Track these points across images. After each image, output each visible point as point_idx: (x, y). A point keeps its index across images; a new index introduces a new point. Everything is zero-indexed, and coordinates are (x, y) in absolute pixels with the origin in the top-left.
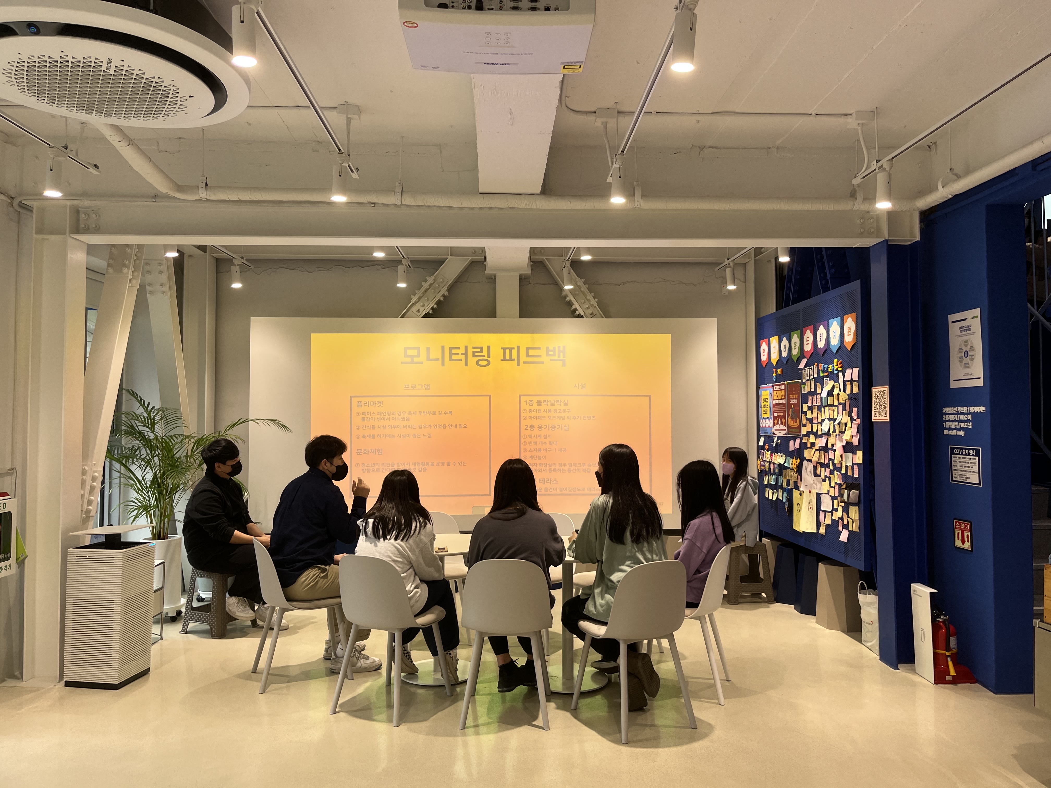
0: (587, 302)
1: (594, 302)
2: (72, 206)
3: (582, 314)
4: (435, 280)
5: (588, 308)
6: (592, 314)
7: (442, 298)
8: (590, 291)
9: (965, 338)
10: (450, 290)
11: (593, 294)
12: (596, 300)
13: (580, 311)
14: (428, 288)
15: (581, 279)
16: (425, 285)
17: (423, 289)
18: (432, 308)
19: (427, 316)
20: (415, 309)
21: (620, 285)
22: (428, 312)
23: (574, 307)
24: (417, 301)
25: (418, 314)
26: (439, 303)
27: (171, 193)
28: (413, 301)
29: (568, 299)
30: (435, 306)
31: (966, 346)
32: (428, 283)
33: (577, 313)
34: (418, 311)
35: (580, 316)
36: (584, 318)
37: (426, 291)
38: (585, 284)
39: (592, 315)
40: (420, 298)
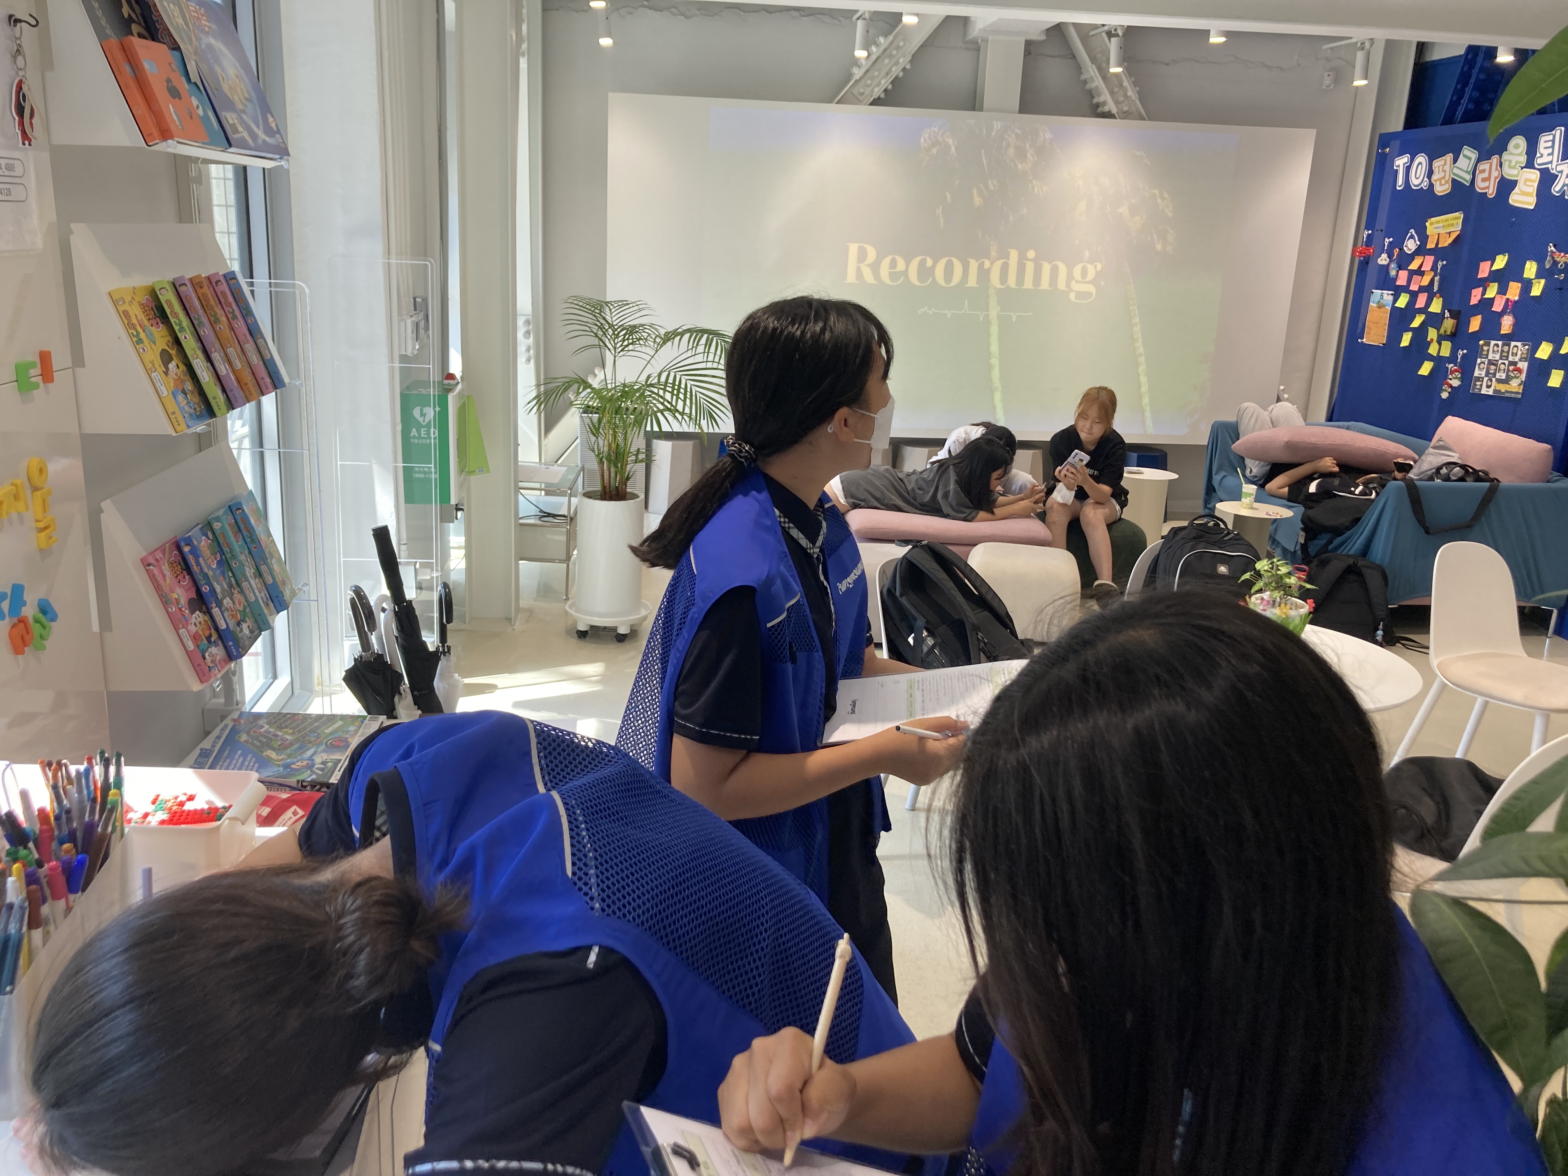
1: (1133, 93)
3: (1114, 111)
4: (892, 43)
5: (1122, 102)
6: (1128, 113)
7: (900, 74)
10: (916, 57)
12: (1138, 88)
13: (1111, 107)
18: (886, 90)
19: (878, 102)
22: (879, 97)
23: (1099, 100)
25: (864, 99)
26: (896, 81)
28: (855, 77)
30: (890, 86)
32: (881, 48)
33: (1106, 109)
34: (866, 93)
35: (1109, 115)
36: (1115, 118)
37: (877, 60)
40: (868, 72)
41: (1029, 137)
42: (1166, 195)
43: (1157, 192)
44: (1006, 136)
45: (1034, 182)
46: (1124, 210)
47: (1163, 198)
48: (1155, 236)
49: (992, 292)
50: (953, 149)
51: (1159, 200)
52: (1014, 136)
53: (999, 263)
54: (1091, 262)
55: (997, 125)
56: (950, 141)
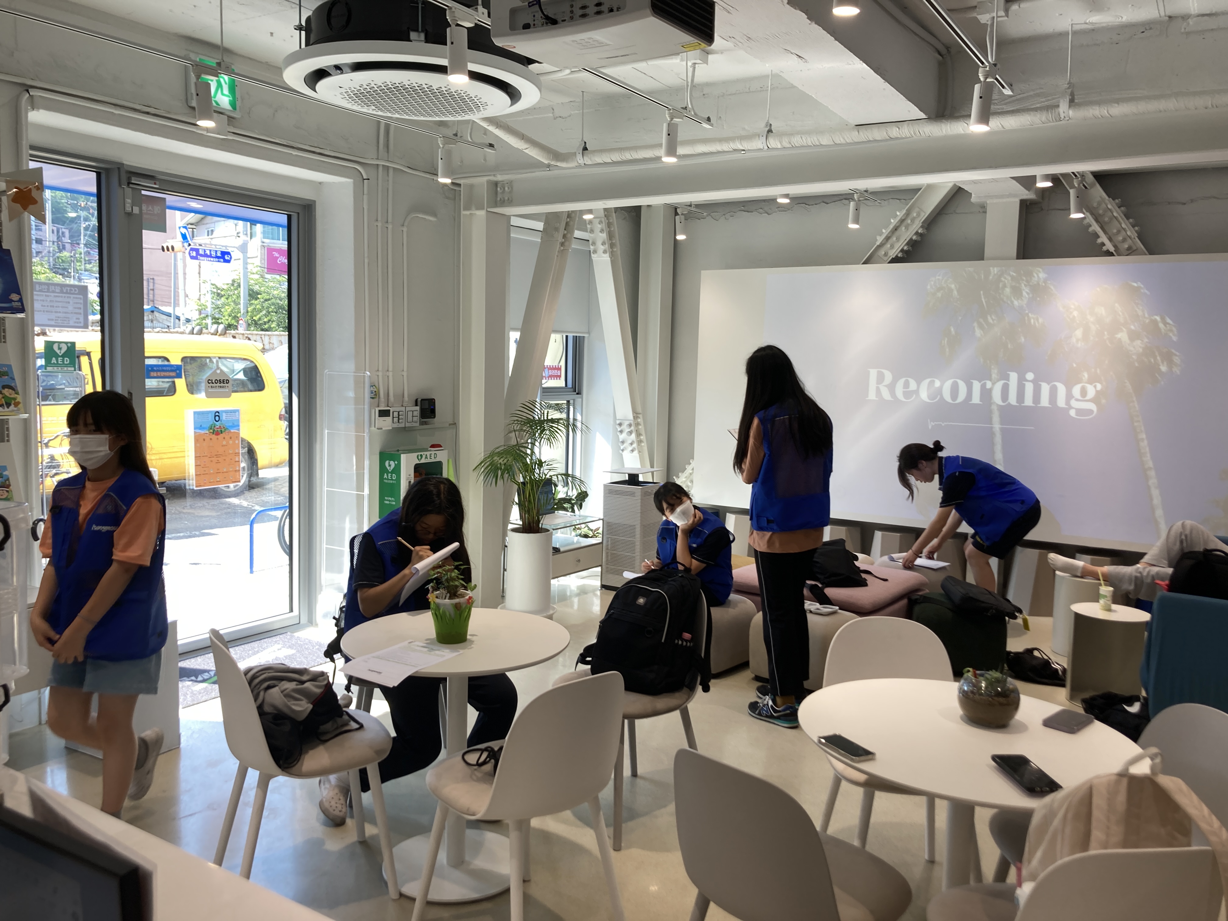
0: (1123, 233)
1: (1131, 233)
2: (489, 182)
3: (1112, 249)
4: (908, 214)
5: (1124, 240)
6: (1129, 248)
7: (914, 238)
8: (1127, 216)
11: (1131, 220)
12: (1136, 228)
13: (1109, 246)
14: (897, 225)
15: (1113, 200)
16: (894, 222)
17: (891, 227)
18: (902, 251)
19: (896, 260)
20: (882, 252)
21: (1185, 204)
22: (897, 256)
23: (1099, 241)
24: (883, 242)
25: (885, 258)
26: (912, 243)
27: (553, 163)
28: (878, 243)
29: (1090, 229)
30: (905, 248)
32: (898, 219)
33: (1105, 248)
34: (886, 254)
36: (1114, 255)
37: (896, 229)
38: (1119, 207)
39: (1131, 251)
40: (888, 238)
41: (1024, 278)
42: (1169, 321)
43: (1158, 318)
44: (1003, 279)
45: (1030, 315)
46: (1123, 336)
47: (1165, 324)
48: (1158, 358)
49: (994, 408)
50: (955, 293)
51: (1161, 325)
52: (1010, 278)
53: (1001, 383)
54: (1090, 382)
55: (995, 270)
56: (953, 286)
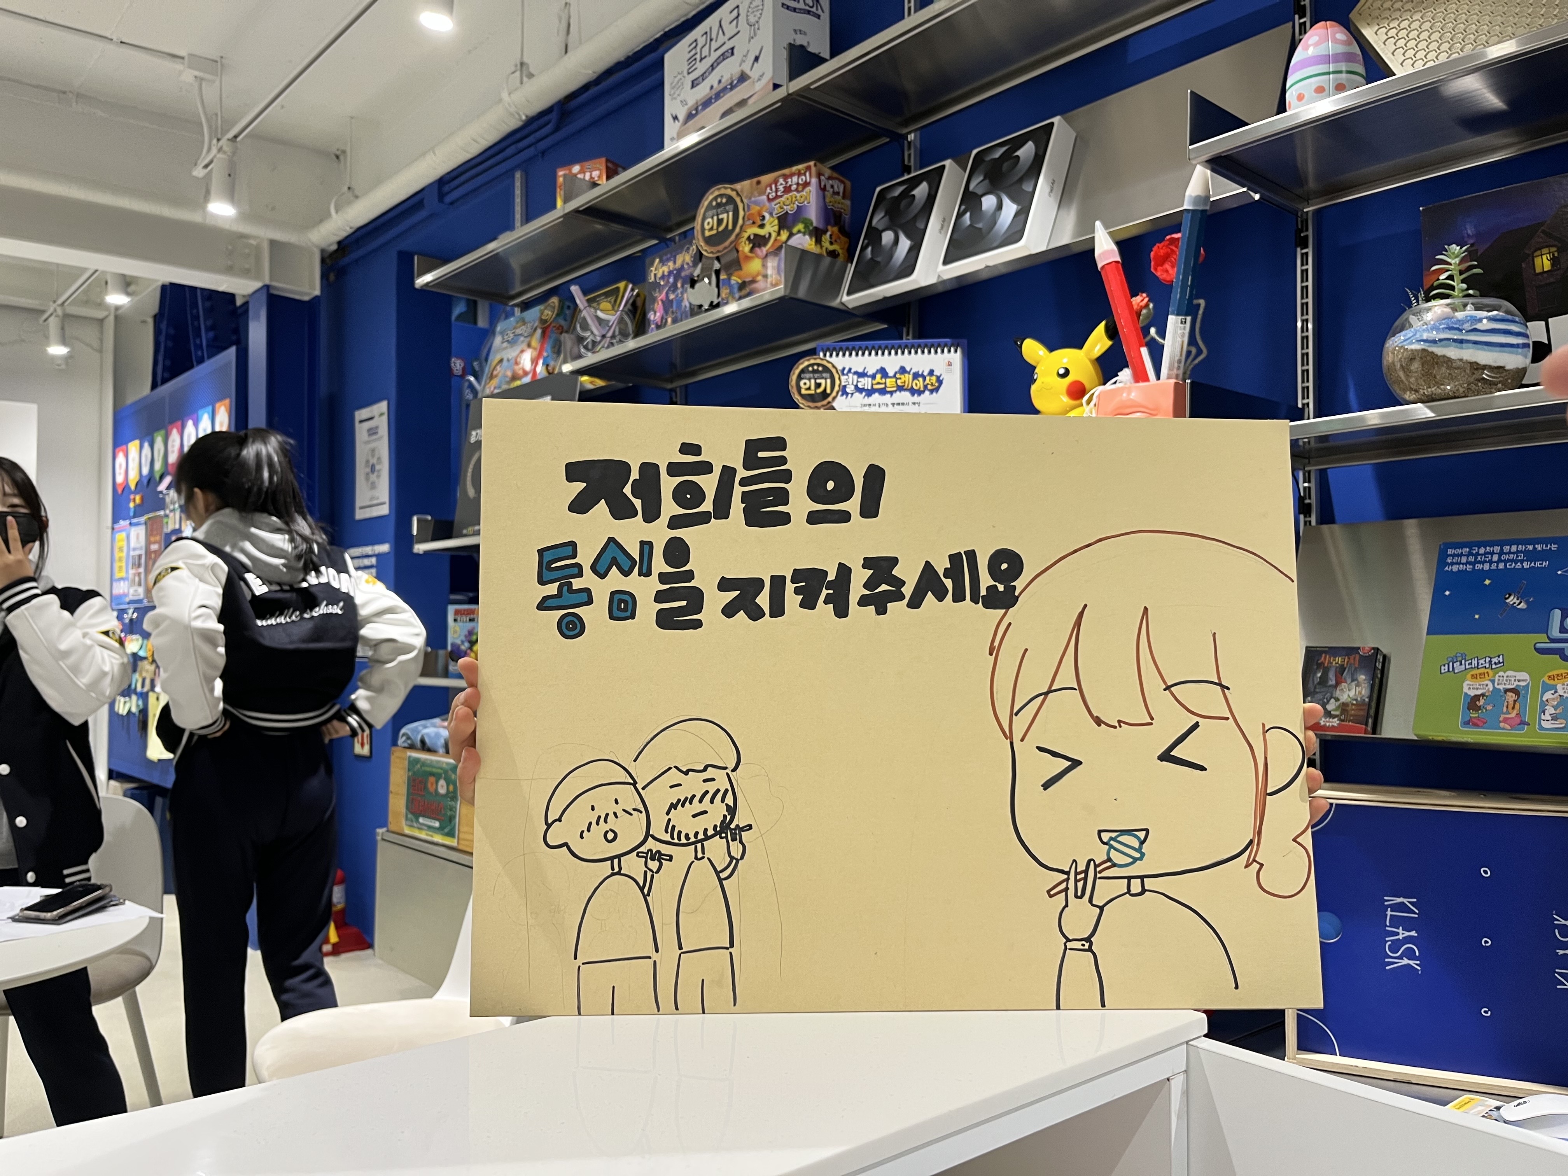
9: (373, 445)
31: (373, 456)
